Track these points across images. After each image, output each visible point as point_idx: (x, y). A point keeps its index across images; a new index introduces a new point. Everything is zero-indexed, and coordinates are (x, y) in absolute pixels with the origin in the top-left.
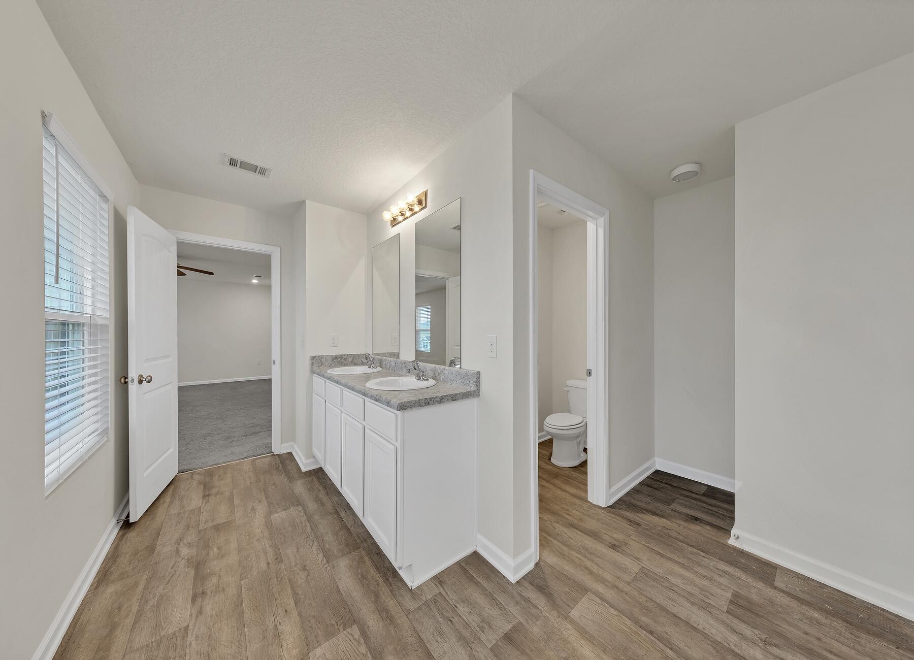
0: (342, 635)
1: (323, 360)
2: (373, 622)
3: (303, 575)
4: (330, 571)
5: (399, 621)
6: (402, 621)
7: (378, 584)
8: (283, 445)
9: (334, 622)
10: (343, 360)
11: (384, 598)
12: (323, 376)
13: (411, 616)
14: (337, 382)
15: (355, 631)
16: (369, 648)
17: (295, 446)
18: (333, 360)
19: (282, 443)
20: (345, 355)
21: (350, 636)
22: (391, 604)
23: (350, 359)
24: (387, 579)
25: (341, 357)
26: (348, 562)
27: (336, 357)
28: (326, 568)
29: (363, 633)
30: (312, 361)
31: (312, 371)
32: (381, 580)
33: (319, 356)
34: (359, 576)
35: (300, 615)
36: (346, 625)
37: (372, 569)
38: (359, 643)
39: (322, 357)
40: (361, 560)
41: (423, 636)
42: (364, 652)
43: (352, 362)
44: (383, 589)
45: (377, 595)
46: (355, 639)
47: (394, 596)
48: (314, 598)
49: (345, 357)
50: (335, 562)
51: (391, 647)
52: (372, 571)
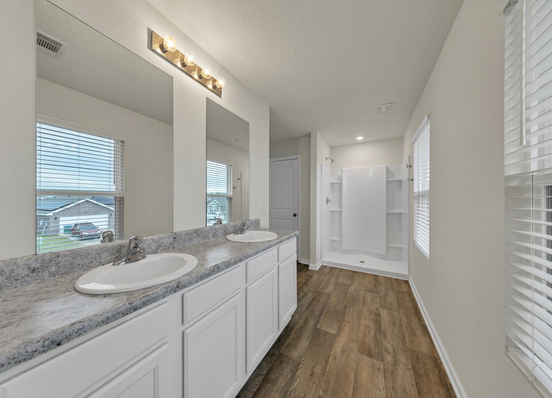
0: (323, 329)
2: (312, 323)
3: (316, 370)
4: (304, 356)
5: (306, 316)
6: (305, 315)
7: (296, 330)
9: (322, 335)
11: (301, 325)
13: (301, 314)
15: (318, 326)
16: (319, 319)
21: (321, 327)
22: (301, 322)
24: (292, 328)
26: (293, 352)
28: (304, 361)
29: (317, 323)
32: (294, 330)
34: (298, 340)
35: (331, 350)
36: (319, 330)
37: (290, 338)
38: (320, 323)
40: (289, 346)
41: (305, 309)
42: (321, 320)
44: (297, 327)
45: (301, 328)
46: (320, 324)
47: (298, 322)
48: (321, 351)
50: (297, 360)
51: (314, 314)
52: (291, 337)
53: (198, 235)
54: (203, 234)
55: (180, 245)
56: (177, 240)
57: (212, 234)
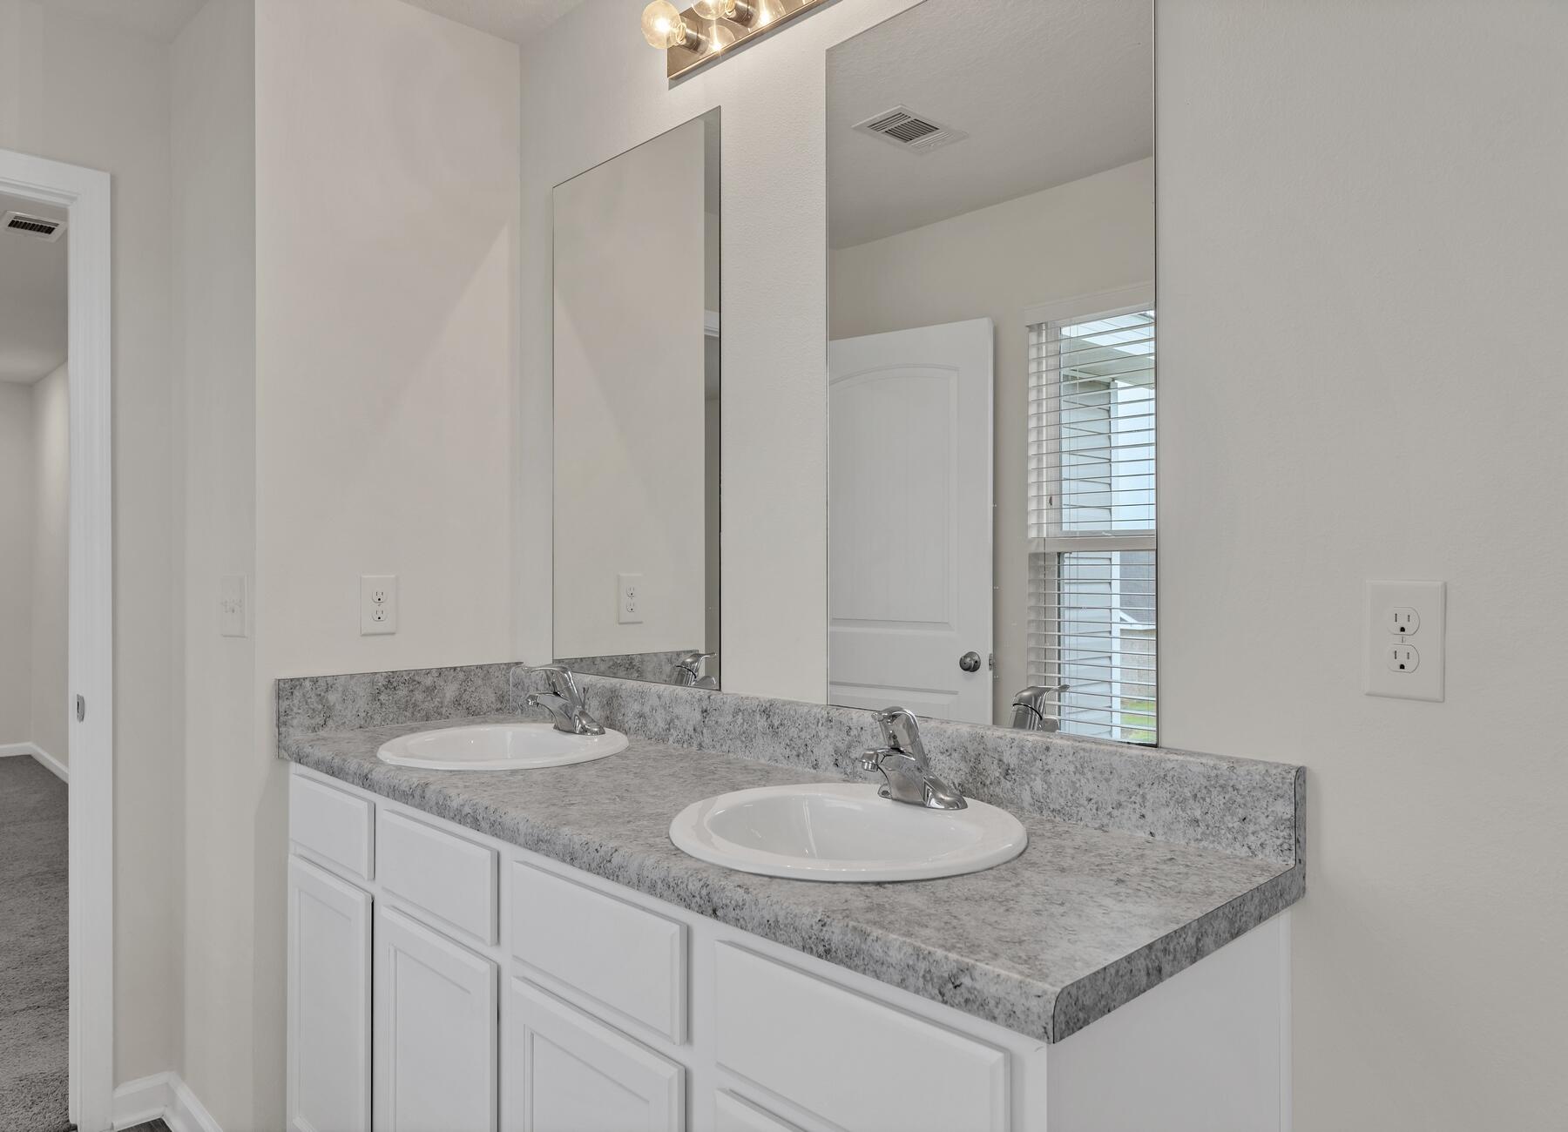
1: (332, 697)
8: (123, 1091)
10: (419, 696)
12: (365, 781)
14: (472, 819)
17: (186, 1096)
18: (375, 697)
19: (116, 1083)
20: (428, 672)
23: (450, 691)
25: (411, 679)
27: (392, 681)
30: (285, 704)
31: (287, 752)
33: (315, 681)
39: (329, 684)
43: (457, 702)
49: (428, 681)
53: (774, 731)
54: (793, 732)
55: (718, 746)
56: (710, 721)
57: (831, 749)
